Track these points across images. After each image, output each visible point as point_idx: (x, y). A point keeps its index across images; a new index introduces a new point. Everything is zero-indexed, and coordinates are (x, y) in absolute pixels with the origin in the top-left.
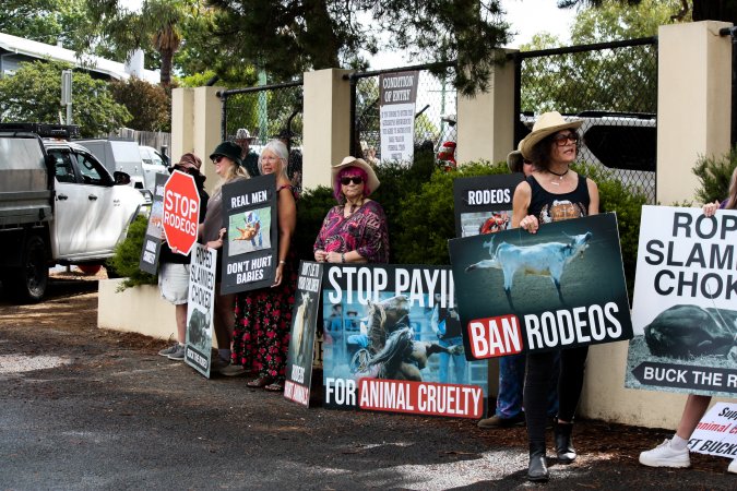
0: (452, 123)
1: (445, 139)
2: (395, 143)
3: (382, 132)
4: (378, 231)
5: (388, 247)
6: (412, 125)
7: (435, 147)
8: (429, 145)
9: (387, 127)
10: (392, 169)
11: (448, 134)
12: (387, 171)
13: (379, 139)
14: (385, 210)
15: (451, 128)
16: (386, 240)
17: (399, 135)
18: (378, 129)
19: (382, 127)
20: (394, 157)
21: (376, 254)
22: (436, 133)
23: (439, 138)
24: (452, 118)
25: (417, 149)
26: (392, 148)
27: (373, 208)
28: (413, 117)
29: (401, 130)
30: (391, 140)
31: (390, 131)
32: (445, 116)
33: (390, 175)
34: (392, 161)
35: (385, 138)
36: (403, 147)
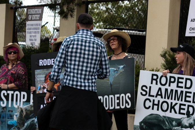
0: (58, 30)
1: (54, 37)
2: (33, 38)
3: (27, 33)
4: (23, 75)
5: (27, 82)
6: (40, 30)
7: (50, 40)
8: (47, 39)
9: (29, 31)
10: (31, 49)
11: (55, 35)
12: (28, 50)
13: (25, 36)
14: (27, 67)
15: (57, 33)
16: (27, 79)
17: (34, 34)
18: (25, 32)
19: (27, 31)
20: (32, 44)
21: (22, 85)
22: (50, 35)
23: (51, 37)
24: (58, 28)
25: (42, 41)
26: (31, 40)
27: (21, 65)
28: (40, 27)
29: (35, 32)
30: (31, 36)
31: (30, 33)
32: (55, 27)
33: (29, 52)
34: (31, 46)
35: (28, 36)
36: (36, 40)
